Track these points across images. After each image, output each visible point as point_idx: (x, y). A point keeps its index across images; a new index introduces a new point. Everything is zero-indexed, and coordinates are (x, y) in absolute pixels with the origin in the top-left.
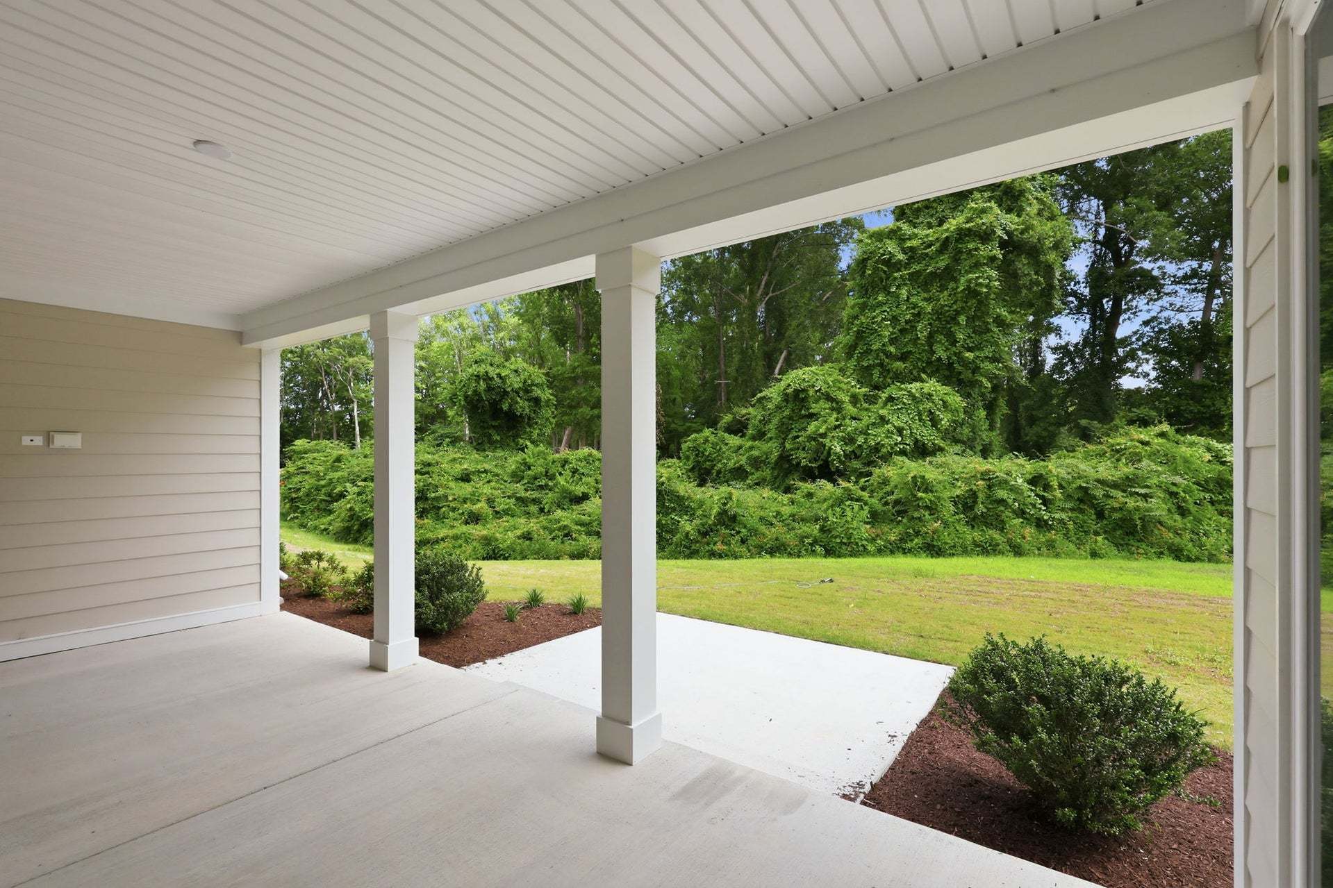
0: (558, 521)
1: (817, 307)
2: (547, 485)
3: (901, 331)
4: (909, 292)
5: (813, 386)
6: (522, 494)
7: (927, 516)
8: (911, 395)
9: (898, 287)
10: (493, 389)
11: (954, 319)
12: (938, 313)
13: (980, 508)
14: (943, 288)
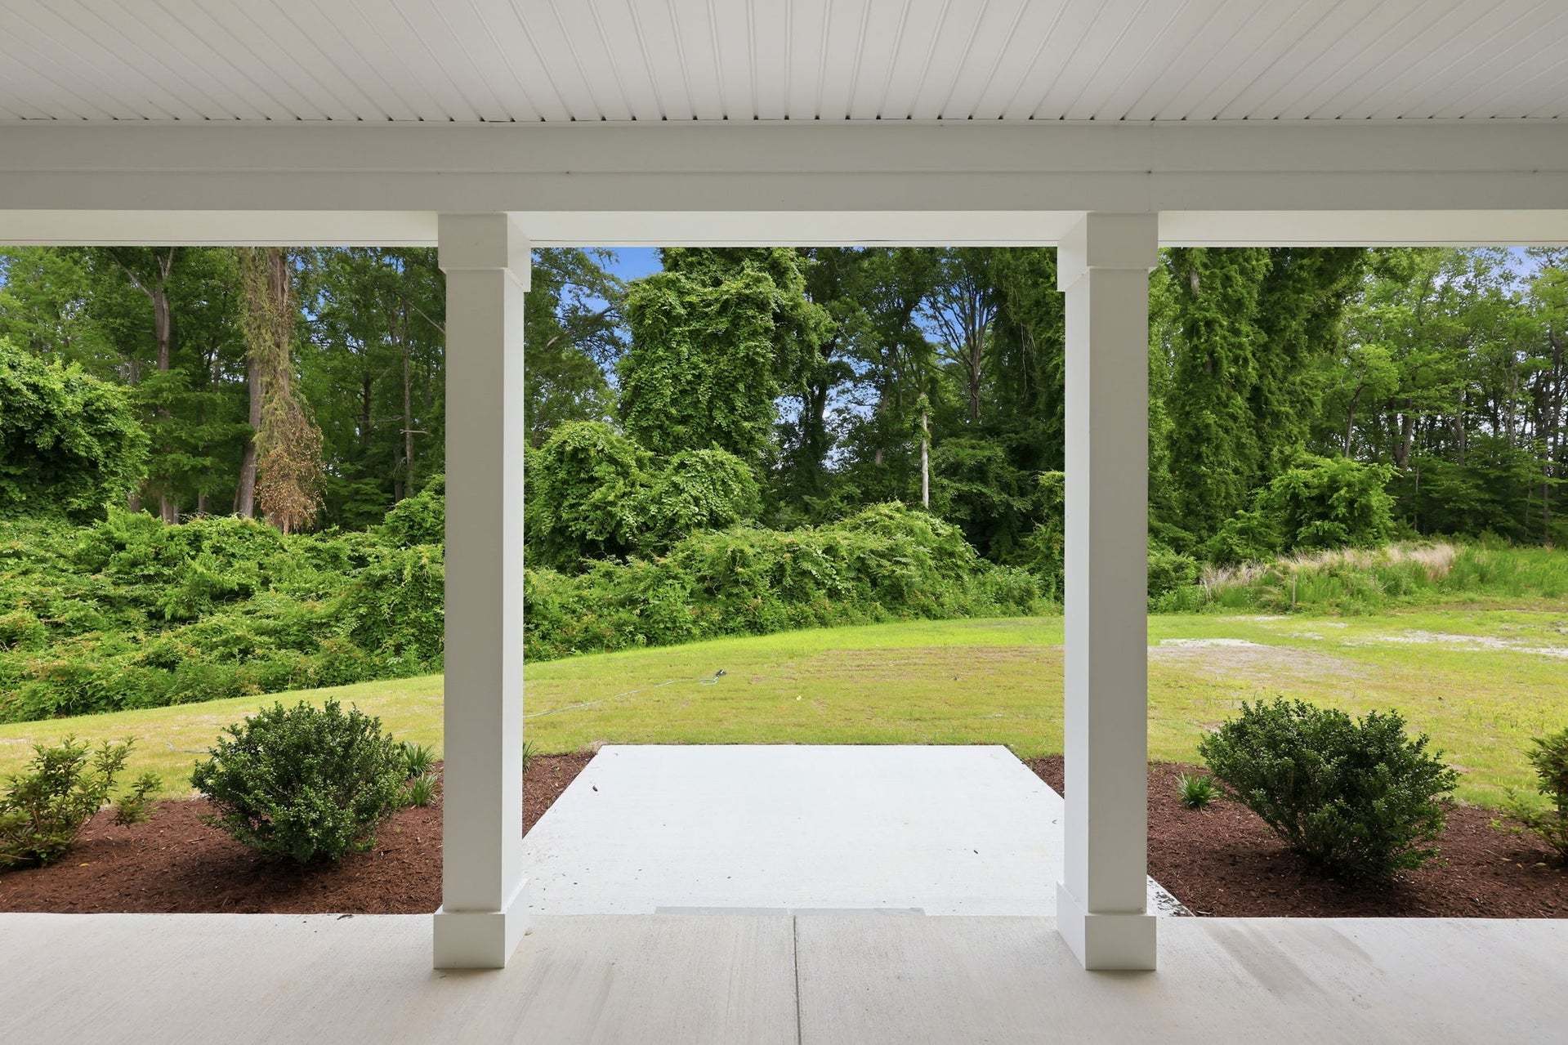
0: (218, 631)
1: (541, 352)
2: (159, 575)
3: (681, 392)
4: (689, 351)
5: (595, 445)
6: (111, 591)
7: (748, 593)
8: (703, 461)
9: (679, 343)
10: (19, 410)
11: (732, 386)
12: (719, 377)
13: (788, 581)
14: (722, 352)
